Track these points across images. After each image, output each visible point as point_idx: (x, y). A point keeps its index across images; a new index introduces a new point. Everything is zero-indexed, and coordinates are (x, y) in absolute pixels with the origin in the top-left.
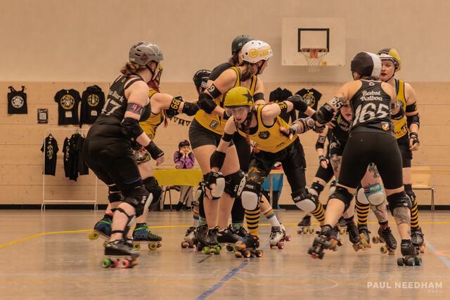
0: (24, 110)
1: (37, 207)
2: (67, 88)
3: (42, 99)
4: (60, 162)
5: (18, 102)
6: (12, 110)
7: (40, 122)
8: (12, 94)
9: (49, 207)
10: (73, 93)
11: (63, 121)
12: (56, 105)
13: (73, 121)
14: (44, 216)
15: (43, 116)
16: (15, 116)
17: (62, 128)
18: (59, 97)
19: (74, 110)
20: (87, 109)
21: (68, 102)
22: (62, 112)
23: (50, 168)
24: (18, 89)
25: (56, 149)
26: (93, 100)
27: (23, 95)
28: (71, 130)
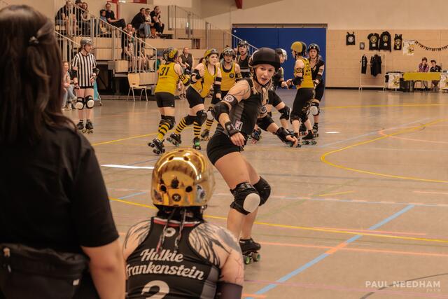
0: (353, 43)
1: (357, 89)
2: (374, 33)
3: (362, 38)
4: (369, 68)
5: (351, 39)
6: (348, 43)
7: (361, 49)
8: (349, 36)
9: (364, 89)
10: (376, 35)
11: (371, 48)
12: (368, 41)
13: (376, 48)
14: (360, 94)
15: (362, 46)
16: (350, 46)
17: (371, 52)
18: (369, 37)
19: (377, 43)
20: (382, 42)
21: (374, 39)
22: (371, 44)
23: (364, 71)
24: (351, 33)
25: (366, 62)
26: (385, 38)
27: (353, 36)
28: (375, 52)
